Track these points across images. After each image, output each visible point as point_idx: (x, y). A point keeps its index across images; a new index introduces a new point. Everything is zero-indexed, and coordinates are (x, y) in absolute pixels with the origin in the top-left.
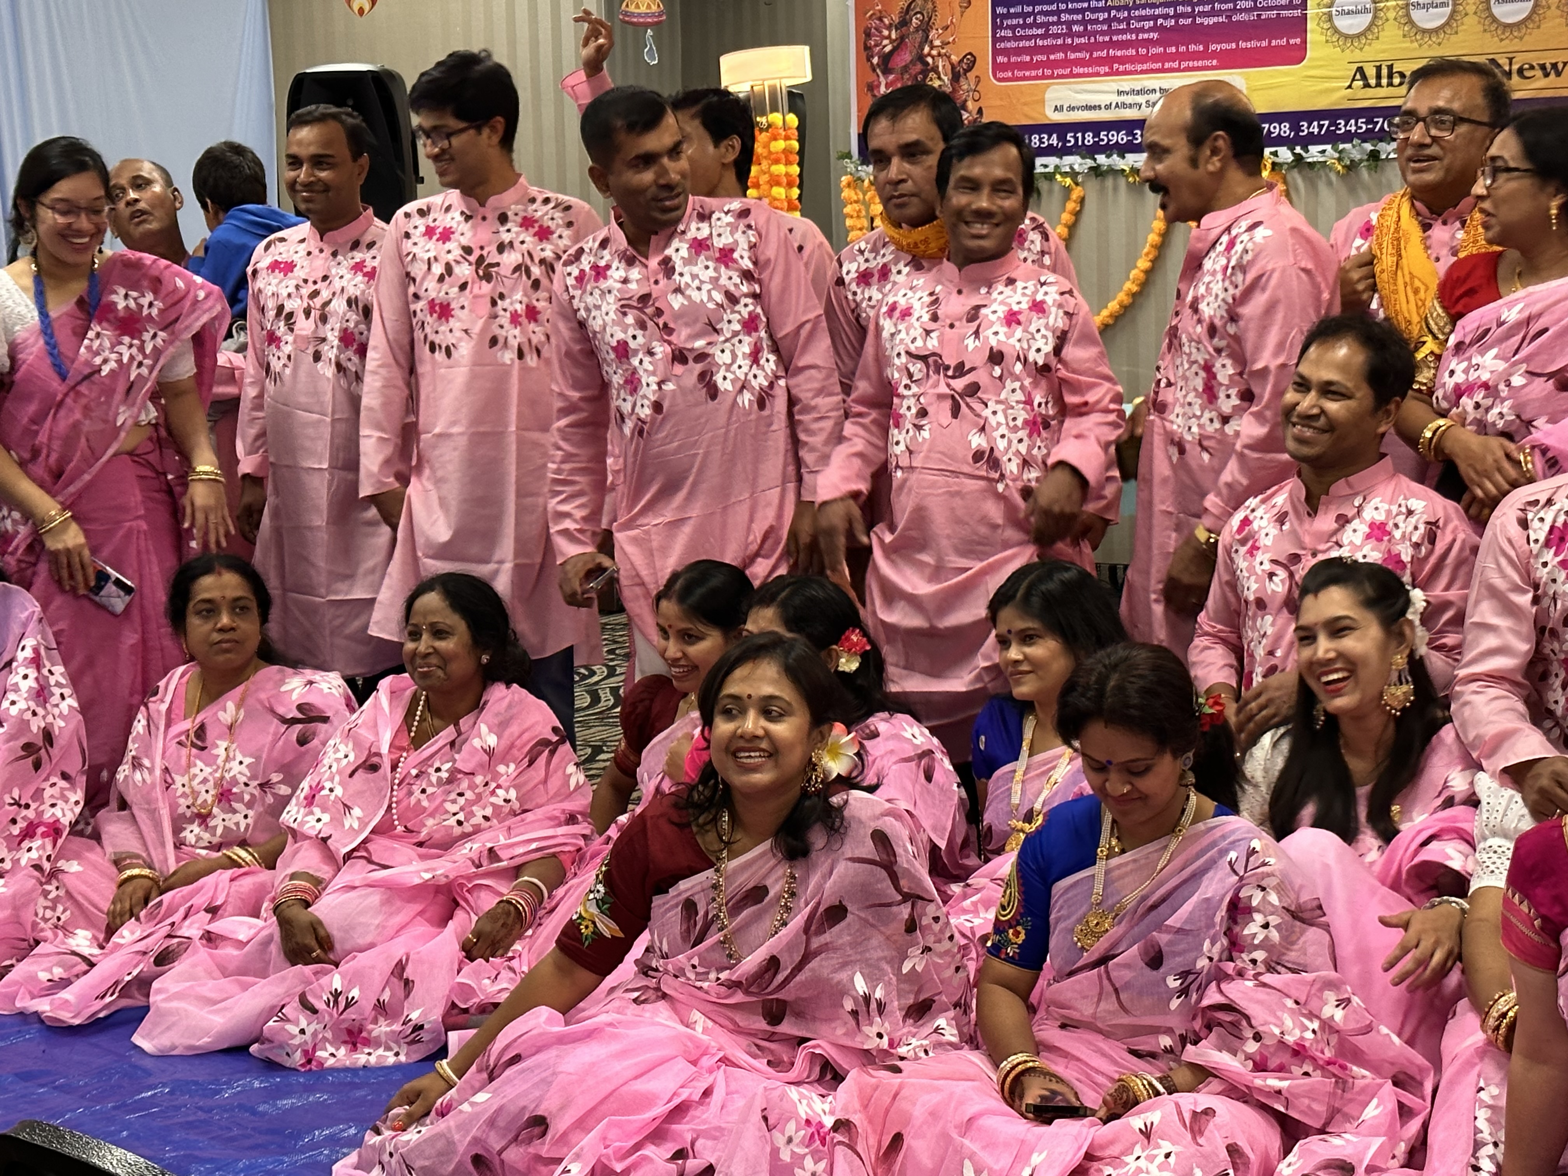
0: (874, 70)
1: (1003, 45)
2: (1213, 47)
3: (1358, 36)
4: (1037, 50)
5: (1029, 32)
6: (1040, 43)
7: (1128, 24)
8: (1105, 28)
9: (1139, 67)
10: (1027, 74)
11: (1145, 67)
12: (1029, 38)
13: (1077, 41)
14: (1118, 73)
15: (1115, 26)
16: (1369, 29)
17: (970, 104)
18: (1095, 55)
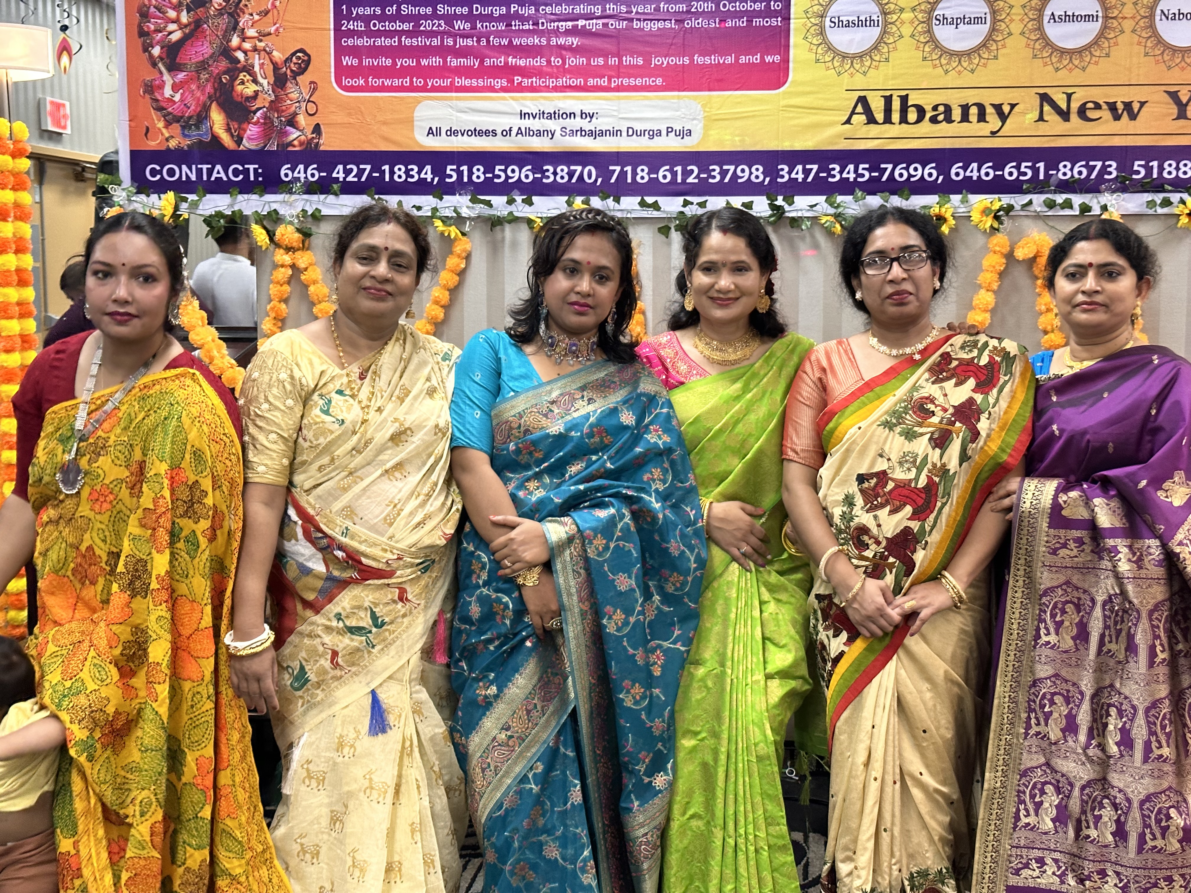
0: (154, 65)
1: (350, 42)
2: (656, 61)
3: (861, 56)
4: (401, 51)
5: (389, 26)
6: (407, 41)
7: (536, 24)
8: (502, 27)
9: (551, 82)
10: (388, 82)
11: (560, 82)
12: (390, 34)
13: (462, 42)
14: (521, 89)
15: (516, 25)
16: (875, 47)
17: (301, 119)
18: (487, 62)
